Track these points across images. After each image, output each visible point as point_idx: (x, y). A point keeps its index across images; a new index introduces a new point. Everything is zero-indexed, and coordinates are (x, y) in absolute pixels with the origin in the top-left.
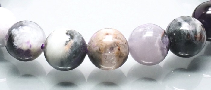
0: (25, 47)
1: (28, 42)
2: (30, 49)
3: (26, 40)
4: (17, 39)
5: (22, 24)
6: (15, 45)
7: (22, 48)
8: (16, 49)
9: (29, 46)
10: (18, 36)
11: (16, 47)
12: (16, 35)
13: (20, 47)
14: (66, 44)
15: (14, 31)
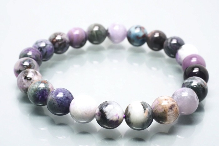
0: (115, 118)
1: (117, 115)
2: (118, 119)
3: (115, 114)
4: (109, 114)
5: (108, 103)
6: (108, 118)
7: (113, 120)
8: (108, 121)
9: (117, 117)
10: (108, 112)
11: (109, 119)
12: (107, 112)
13: (111, 119)
14: (145, 112)
15: (105, 109)
